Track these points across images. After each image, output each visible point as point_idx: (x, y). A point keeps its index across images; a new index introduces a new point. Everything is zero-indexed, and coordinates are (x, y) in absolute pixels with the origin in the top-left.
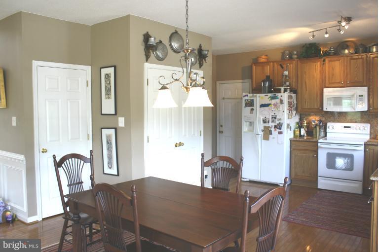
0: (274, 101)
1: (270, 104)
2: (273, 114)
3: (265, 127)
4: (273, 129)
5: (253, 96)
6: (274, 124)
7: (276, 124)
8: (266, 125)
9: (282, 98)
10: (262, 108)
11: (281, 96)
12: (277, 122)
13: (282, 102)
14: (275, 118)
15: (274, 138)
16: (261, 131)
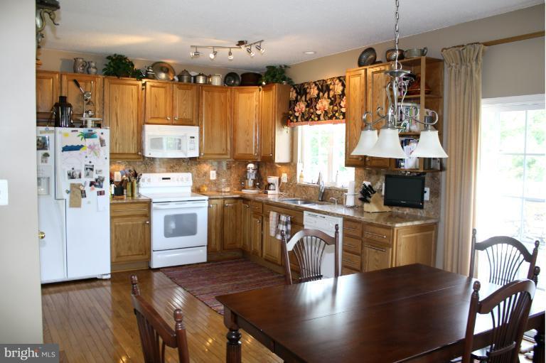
0: (89, 142)
1: (82, 146)
2: (88, 164)
3: (73, 185)
4: (87, 189)
5: (47, 131)
6: (89, 180)
7: (93, 180)
8: (75, 181)
9: (103, 137)
10: (66, 153)
11: (102, 134)
12: (96, 176)
13: (102, 142)
14: (92, 169)
15: (89, 202)
16: (66, 194)
